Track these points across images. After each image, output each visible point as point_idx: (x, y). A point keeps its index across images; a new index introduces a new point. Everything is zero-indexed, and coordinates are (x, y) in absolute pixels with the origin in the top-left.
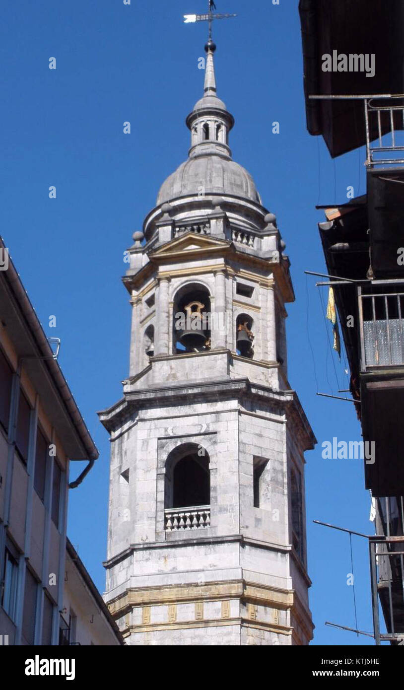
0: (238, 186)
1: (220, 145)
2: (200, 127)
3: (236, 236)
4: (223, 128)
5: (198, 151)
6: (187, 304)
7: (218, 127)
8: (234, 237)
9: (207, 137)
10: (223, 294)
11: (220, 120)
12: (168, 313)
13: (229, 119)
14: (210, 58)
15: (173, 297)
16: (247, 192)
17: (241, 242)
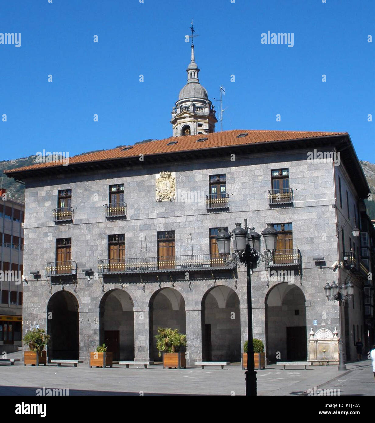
0: (199, 93)
1: (195, 79)
2: (190, 73)
3: (198, 109)
4: (196, 73)
5: (189, 81)
6: (185, 130)
7: (195, 73)
8: (197, 110)
9: (191, 77)
10: (194, 129)
11: (195, 71)
12: (180, 133)
13: (198, 70)
14: (192, 50)
15: (181, 129)
16: (201, 94)
17: (199, 111)
